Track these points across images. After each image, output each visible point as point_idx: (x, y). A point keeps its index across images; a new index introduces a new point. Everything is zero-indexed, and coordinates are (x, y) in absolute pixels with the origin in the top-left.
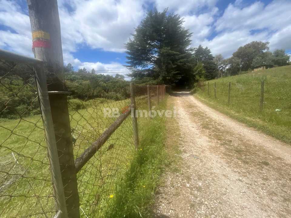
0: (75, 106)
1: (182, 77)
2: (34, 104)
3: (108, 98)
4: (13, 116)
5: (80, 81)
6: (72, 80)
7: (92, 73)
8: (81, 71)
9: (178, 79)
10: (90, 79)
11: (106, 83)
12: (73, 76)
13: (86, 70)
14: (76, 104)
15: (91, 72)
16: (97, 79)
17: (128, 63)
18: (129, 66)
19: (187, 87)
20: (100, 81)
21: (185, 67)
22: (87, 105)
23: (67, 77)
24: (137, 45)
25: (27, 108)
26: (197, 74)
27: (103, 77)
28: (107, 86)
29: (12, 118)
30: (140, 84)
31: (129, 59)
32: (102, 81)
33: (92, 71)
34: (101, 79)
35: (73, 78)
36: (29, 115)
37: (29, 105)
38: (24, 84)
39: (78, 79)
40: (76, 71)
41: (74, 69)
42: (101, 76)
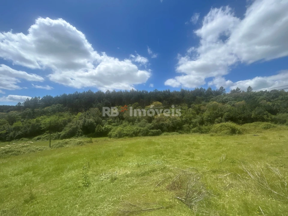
0: (229, 130)
2: (193, 124)
3: (275, 121)
4: (181, 131)
5: (233, 102)
6: (224, 102)
7: (248, 91)
8: (234, 91)
10: (245, 99)
11: (271, 102)
12: (225, 98)
13: (239, 89)
14: (230, 127)
15: (246, 91)
16: (256, 98)
20: (261, 100)
22: (244, 130)
23: (218, 100)
25: (189, 127)
27: (265, 93)
28: (274, 105)
29: (180, 133)
32: (264, 99)
33: (248, 90)
34: (261, 97)
35: (225, 100)
36: (190, 133)
37: (190, 124)
38: (188, 109)
39: (230, 101)
40: (228, 93)
41: (226, 91)
42: (262, 93)
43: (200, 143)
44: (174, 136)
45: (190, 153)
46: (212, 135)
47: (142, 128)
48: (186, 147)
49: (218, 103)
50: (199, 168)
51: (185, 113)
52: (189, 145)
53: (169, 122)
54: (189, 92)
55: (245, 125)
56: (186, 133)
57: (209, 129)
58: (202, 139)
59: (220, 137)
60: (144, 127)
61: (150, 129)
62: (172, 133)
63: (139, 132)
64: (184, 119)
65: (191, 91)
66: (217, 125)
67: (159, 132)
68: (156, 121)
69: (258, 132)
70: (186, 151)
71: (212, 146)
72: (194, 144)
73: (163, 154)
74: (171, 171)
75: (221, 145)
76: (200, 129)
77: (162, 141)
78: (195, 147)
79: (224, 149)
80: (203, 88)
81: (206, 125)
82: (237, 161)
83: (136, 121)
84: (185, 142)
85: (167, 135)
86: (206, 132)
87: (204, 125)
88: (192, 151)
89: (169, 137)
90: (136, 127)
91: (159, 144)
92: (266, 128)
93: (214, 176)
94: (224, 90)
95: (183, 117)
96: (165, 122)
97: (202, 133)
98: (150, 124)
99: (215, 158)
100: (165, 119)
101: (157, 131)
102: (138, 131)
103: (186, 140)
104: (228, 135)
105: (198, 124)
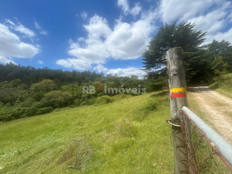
1: (196, 72)
2: (83, 98)
4: (72, 106)
5: (108, 82)
6: (103, 82)
7: (115, 76)
8: (108, 75)
9: (193, 75)
10: (114, 81)
11: (124, 83)
12: (104, 79)
13: (111, 74)
14: (107, 99)
15: (114, 76)
16: (119, 80)
17: (144, 67)
18: (145, 69)
19: (202, 82)
20: (121, 81)
21: (200, 63)
23: (100, 80)
24: (152, 53)
25: (79, 101)
26: (215, 68)
27: (122, 78)
28: (126, 85)
29: (72, 107)
30: (155, 82)
31: (145, 64)
32: (122, 81)
34: (121, 80)
35: (104, 80)
36: (80, 106)
37: (80, 99)
38: (79, 86)
39: (106, 81)
40: (105, 76)
41: (104, 74)
42: (121, 78)
43: (87, 113)
44: (66, 111)
45: (80, 122)
46: (96, 106)
47: (27, 108)
48: (77, 118)
49: (99, 83)
50: (87, 133)
51: (76, 90)
52: (79, 116)
53: (61, 99)
54: (79, 73)
55: (114, 96)
56: (77, 106)
57: (94, 101)
58: (89, 110)
59: (101, 106)
60: (30, 106)
61: (39, 108)
62: (64, 108)
63: (23, 113)
64: (75, 95)
65: (81, 72)
66: (99, 98)
67: (50, 109)
68: (46, 99)
69: (119, 100)
70: (77, 121)
71: (96, 114)
72: (83, 115)
73: (54, 130)
74: (62, 144)
75: (101, 111)
76: (88, 102)
77: (53, 117)
78: (84, 117)
79: (103, 114)
80: (90, 71)
81: (92, 99)
82: (110, 120)
83: (16, 101)
84: (76, 114)
85: (59, 110)
86: (92, 103)
87: (90, 99)
88: (82, 120)
89: (61, 112)
90: (17, 108)
91: (49, 122)
92: (123, 97)
93: (97, 135)
94: (103, 74)
95: (75, 93)
96: (57, 99)
97: (89, 104)
98: (39, 103)
99: (97, 121)
100: (56, 96)
101: (48, 108)
102: (21, 112)
103: (76, 112)
104: (105, 104)
105: (86, 98)
